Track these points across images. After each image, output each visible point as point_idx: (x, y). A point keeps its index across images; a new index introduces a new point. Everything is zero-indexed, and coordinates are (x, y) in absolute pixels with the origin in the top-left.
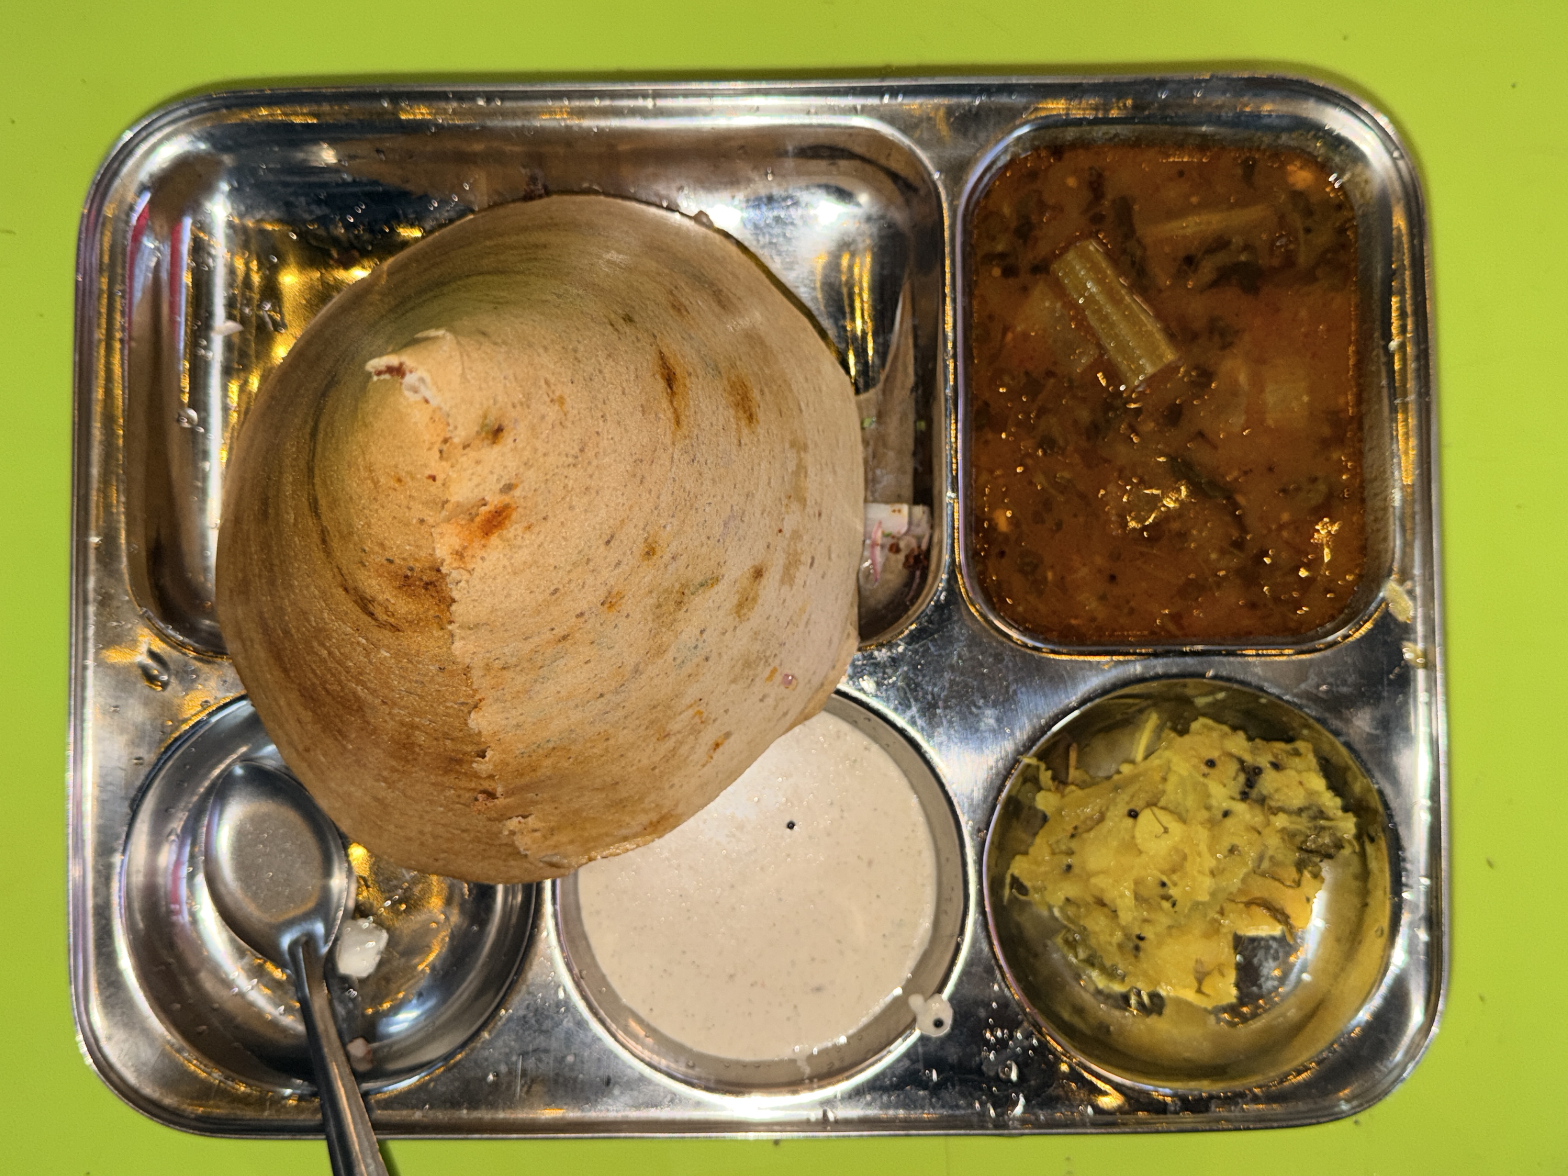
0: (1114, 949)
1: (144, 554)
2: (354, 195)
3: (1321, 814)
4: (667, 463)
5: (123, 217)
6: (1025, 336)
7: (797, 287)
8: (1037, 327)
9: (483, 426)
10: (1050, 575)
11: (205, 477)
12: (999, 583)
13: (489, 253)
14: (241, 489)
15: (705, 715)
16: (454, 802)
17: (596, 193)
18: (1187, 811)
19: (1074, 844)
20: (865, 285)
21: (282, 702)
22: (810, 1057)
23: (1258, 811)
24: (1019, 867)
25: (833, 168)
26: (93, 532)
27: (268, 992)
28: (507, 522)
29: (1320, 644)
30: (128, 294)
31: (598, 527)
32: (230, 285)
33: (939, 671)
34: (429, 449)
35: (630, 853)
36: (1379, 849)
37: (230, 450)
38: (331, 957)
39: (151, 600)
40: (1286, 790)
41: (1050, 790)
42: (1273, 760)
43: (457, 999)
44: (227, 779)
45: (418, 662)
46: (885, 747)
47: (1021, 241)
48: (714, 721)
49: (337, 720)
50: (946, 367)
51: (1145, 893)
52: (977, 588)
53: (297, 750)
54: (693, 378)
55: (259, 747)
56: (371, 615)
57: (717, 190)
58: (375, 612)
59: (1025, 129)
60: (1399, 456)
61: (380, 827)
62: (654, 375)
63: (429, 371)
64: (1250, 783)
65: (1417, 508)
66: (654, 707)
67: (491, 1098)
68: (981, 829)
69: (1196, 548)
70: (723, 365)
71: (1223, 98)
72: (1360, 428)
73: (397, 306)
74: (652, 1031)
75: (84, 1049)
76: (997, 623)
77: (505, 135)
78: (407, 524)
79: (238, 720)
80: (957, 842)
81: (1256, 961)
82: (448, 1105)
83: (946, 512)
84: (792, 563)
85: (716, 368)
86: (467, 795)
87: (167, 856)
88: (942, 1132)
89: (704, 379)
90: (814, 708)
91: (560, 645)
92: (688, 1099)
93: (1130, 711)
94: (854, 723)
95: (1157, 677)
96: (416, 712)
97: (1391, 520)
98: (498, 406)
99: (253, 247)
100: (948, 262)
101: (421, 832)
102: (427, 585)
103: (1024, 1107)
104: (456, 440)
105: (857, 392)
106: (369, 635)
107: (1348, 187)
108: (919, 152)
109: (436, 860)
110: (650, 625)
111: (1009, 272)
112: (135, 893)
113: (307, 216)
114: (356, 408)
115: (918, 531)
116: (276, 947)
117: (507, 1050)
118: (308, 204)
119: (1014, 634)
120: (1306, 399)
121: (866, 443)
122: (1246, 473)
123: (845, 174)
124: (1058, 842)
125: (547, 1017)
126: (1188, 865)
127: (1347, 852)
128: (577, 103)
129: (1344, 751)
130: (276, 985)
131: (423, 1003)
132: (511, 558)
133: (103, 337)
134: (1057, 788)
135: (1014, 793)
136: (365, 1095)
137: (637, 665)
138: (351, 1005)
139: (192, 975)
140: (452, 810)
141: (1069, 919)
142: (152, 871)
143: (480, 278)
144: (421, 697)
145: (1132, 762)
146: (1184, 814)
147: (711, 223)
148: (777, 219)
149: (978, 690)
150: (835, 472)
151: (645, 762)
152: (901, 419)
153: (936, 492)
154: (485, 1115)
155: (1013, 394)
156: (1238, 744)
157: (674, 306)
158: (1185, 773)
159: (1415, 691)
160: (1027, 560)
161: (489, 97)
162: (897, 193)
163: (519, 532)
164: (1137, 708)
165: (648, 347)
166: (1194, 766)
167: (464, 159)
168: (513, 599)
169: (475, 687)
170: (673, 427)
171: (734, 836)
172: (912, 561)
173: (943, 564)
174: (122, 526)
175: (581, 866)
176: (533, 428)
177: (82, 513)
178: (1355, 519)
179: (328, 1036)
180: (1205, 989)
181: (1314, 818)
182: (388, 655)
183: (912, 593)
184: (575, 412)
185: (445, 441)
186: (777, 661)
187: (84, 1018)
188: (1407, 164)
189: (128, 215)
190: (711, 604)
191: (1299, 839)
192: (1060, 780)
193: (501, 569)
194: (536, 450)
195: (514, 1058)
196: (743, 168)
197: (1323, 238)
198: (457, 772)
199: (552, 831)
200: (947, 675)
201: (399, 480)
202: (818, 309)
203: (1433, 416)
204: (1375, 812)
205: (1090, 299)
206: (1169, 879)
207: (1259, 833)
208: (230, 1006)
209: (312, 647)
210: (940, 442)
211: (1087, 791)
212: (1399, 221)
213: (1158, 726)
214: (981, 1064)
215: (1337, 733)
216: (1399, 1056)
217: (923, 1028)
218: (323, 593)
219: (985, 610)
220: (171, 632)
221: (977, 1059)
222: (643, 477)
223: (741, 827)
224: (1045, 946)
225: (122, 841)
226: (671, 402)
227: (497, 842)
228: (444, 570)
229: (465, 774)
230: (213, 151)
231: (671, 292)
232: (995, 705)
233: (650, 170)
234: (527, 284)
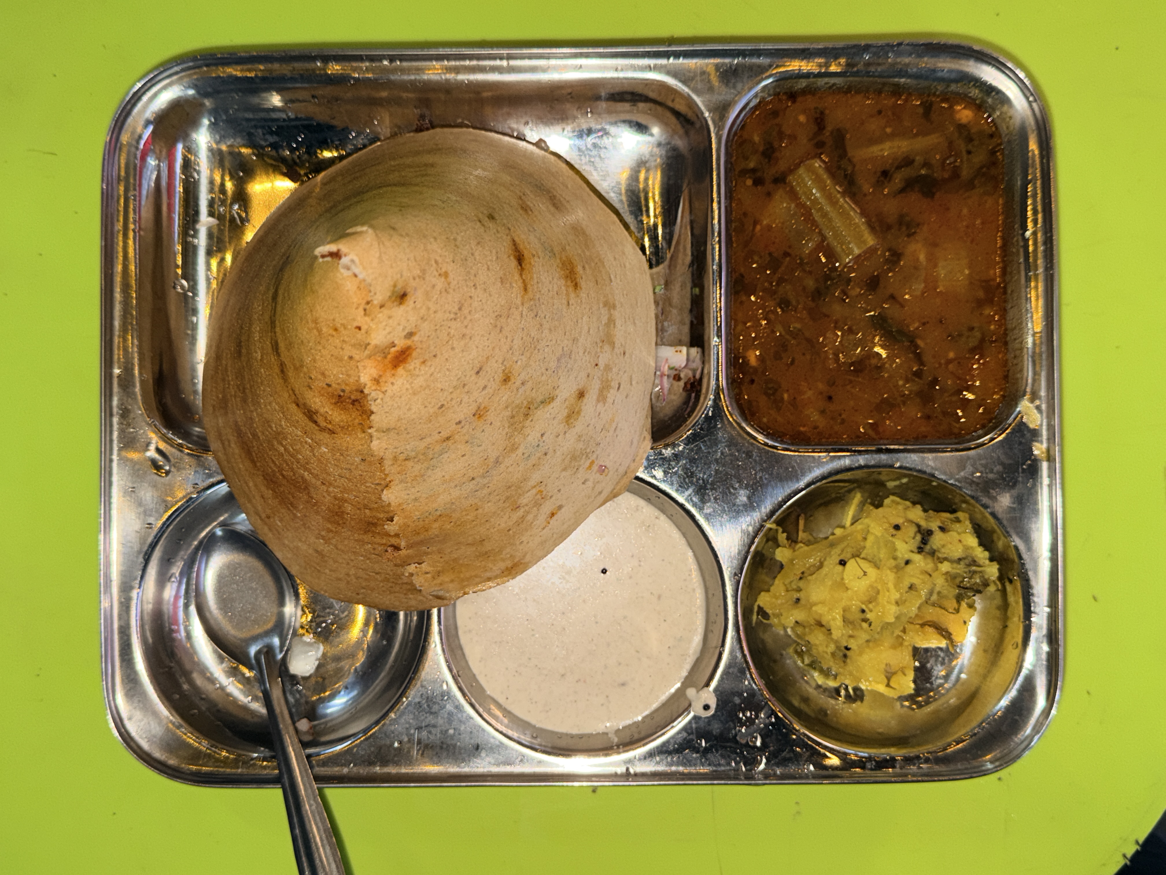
0: (829, 657)
1: (151, 381)
2: (296, 127)
3: (974, 562)
4: (518, 318)
5: (134, 143)
6: (769, 228)
7: (608, 193)
8: (777, 221)
9: (393, 292)
10: (786, 396)
11: (194, 327)
12: (749, 401)
13: (394, 171)
14: (221, 336)
15: (544, 493)
16: (371, 554)
17: (467, 126)
18: (881, 561)
19: (801, 584)
20: (657, 192)
21: (251, 484)
22: (618, 731)
23: (929, 560)
24: (764, 600)
25: (635, 108)
26: (116, 365)
27: (240, 686)
28: (409, 358)
29: (972, 444)
30: (138, 198)
31: (471, 362)
32: (211, 191)
33: (708, 464)
34: (357, 308)
35: (492, 590)
36: (1015, 588)
37: (212, 308)
38: (284, 662)
39: (157, 414)
40: (950, 546)
41: (785, 547)
42: (941, 525)
43: (371, 692)
44: (211, 538)
45: (348, 455)
46: (670, 517)
47: (766, 160)
48: (551, 497)
49: (290, 496)
50: (713, 249)
51: (849, 616)
52: (735, 405)
53: (260, 517)
54: (536, 259)
55: (233, 516)
56: (315, 422)
57: (552, 124)
58: (318, 420)
59: (770, 80)
60: (1032, 313)
61: (319, 571)
62: (509, 256)
63: (357, 255)
64: (924, 542)
65: (1044, 349)
66: (509, 487)
67: (396, 759)
68: (737, 574)
69: (888, 377)
70: (556, 249)
71: (910, 59)
72: (1005, 293)
73: (331, 208)
74: (507, 713)
75: (112, 725)
76: (749, 429)
77: (404, 86)
78: (341, 360)
79: (219, 496)
80: (720, 583)
81: (929, 665)
82: (366, 763)
83: (713, 352)
84: (605, 387)
85: (552, 251)
86: (380, 549)
87: (169, 592)
88: (709, 782)
89: (544, 258)
90: (620, 490)
91: (445, 444)
92: (533, 759)
93: (843, 491)
94: (648, 500)
95: (860, 467)
96: (345, 490)
97: (1026, 357)
98: (403, 278)
99: (227, 164)
100: (715, 173)
101: (348, 575)
102: (354, 402)
103: (766, 764)
104: (375, 302)
105: (651, 267)
106: (314, 437)
107: (998, 121)
108: (695, 97)
109: (358, 594)
110: (507, 430)
111: (758, 182)
112: (146, 618)
113: (263, 143)
114: (306, 280)
115: (694, 365)
116: (247, 655)
117: (407, 726)
118: (264, 134)
119: (760, 437)
120: (967, 272)
121: (656, 303)
122: (924, 324)
123: (644, 112)
124: (791, 582)
125: (434, 703)
126: (880, 597)
127: (992, 589)
128: (453, 63)
129: (990, 518)
130: (245, 682)
131: (349, 693)
132: (412, 383)
133: (121, 228)
134: (790, 546)
135: (759, 549)
136: (309, 757)
137: (498, 458)
138: (298, 696)
139: (187, 674)
140: (369, 559)
141: (798, 636)
142: (159, 601)
143: (389, 188)
144: (350, 480)
145: (843, 527)
146: (878, 562)
147: (548, 147)
148: (595, 145)
149: (735, 476)
150: (635, 324)
151: (503, 525)
152: (681, 286)
153: (706, 338)
154: (392, 770)
155: (762, 269)
156: (917, 514)
157: (522, 208)
158: (879, 534)
159: (1041, 477)
160: (770, 385)
161: (392, 59)
162: (679, 126)
163: (418, 365)
164: (846, 489)
165: (505, 237)
166: (886, 529)
167: (374, 102)
168: (413, 411)
169: (386, 472)
170: (523, 293)
171: (564, 578)
172: (689, 386)
173: (711, 389)
174: (136, 361)
175: (459, 597)
176: (427, 294)
177: (108, 353)
178: (1000, 356)
179: (283, 716)
180: (892, 684)
181: (969, 565)
182: (326, 450)
183: (689, 409)
184: (455, 282)
185: (368, 303)
186: (595, 456)
187: (112, 702)
188: (1038, 105)
189: (138, 142)
190: (548, 415)
191: (958, 580)
192: (793, 540)
193: (404, 391)
194: (429, 309)
195: (412, 731)
196: (570, 108)
197: (980, 158)
198: (373, 532)
199: (439, 574)
200: (714, 467)
201: (336, 330)
202: (624, 208)
203: (1056, 283)
204: (1013, 562)
205: (815, 201)
206: (867, 606)
207: (930, 575)
208: (214, 696)
209: (273, 445)
210: (709, 302)
211: (811, 547)
212: (1033, 146)
213: (861, 502)
214: (736, 735)
215: (985, 507)
216: (1028, 730)
217: (697, 710)
218: (282, 407)
219: (740, 420)
220: (170, 435)
221: (733, 732)
222: (502, 327)
223: (569, 572)
224: (782, 655)
225: (138, 581)
226: (521, 275)
227: (400, 582)
228: (366, 391)
229: (379, 533)
230: (197, 96)
231: (520, 198)
232: (746, 488)
233: (505, 110)
234: (421, 193)
